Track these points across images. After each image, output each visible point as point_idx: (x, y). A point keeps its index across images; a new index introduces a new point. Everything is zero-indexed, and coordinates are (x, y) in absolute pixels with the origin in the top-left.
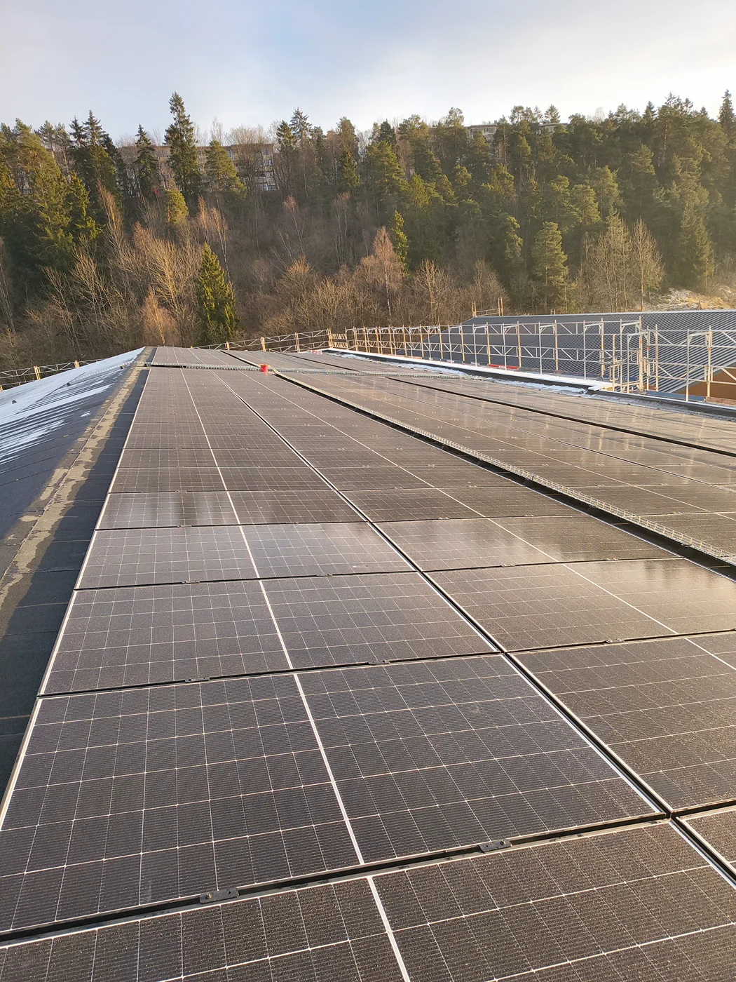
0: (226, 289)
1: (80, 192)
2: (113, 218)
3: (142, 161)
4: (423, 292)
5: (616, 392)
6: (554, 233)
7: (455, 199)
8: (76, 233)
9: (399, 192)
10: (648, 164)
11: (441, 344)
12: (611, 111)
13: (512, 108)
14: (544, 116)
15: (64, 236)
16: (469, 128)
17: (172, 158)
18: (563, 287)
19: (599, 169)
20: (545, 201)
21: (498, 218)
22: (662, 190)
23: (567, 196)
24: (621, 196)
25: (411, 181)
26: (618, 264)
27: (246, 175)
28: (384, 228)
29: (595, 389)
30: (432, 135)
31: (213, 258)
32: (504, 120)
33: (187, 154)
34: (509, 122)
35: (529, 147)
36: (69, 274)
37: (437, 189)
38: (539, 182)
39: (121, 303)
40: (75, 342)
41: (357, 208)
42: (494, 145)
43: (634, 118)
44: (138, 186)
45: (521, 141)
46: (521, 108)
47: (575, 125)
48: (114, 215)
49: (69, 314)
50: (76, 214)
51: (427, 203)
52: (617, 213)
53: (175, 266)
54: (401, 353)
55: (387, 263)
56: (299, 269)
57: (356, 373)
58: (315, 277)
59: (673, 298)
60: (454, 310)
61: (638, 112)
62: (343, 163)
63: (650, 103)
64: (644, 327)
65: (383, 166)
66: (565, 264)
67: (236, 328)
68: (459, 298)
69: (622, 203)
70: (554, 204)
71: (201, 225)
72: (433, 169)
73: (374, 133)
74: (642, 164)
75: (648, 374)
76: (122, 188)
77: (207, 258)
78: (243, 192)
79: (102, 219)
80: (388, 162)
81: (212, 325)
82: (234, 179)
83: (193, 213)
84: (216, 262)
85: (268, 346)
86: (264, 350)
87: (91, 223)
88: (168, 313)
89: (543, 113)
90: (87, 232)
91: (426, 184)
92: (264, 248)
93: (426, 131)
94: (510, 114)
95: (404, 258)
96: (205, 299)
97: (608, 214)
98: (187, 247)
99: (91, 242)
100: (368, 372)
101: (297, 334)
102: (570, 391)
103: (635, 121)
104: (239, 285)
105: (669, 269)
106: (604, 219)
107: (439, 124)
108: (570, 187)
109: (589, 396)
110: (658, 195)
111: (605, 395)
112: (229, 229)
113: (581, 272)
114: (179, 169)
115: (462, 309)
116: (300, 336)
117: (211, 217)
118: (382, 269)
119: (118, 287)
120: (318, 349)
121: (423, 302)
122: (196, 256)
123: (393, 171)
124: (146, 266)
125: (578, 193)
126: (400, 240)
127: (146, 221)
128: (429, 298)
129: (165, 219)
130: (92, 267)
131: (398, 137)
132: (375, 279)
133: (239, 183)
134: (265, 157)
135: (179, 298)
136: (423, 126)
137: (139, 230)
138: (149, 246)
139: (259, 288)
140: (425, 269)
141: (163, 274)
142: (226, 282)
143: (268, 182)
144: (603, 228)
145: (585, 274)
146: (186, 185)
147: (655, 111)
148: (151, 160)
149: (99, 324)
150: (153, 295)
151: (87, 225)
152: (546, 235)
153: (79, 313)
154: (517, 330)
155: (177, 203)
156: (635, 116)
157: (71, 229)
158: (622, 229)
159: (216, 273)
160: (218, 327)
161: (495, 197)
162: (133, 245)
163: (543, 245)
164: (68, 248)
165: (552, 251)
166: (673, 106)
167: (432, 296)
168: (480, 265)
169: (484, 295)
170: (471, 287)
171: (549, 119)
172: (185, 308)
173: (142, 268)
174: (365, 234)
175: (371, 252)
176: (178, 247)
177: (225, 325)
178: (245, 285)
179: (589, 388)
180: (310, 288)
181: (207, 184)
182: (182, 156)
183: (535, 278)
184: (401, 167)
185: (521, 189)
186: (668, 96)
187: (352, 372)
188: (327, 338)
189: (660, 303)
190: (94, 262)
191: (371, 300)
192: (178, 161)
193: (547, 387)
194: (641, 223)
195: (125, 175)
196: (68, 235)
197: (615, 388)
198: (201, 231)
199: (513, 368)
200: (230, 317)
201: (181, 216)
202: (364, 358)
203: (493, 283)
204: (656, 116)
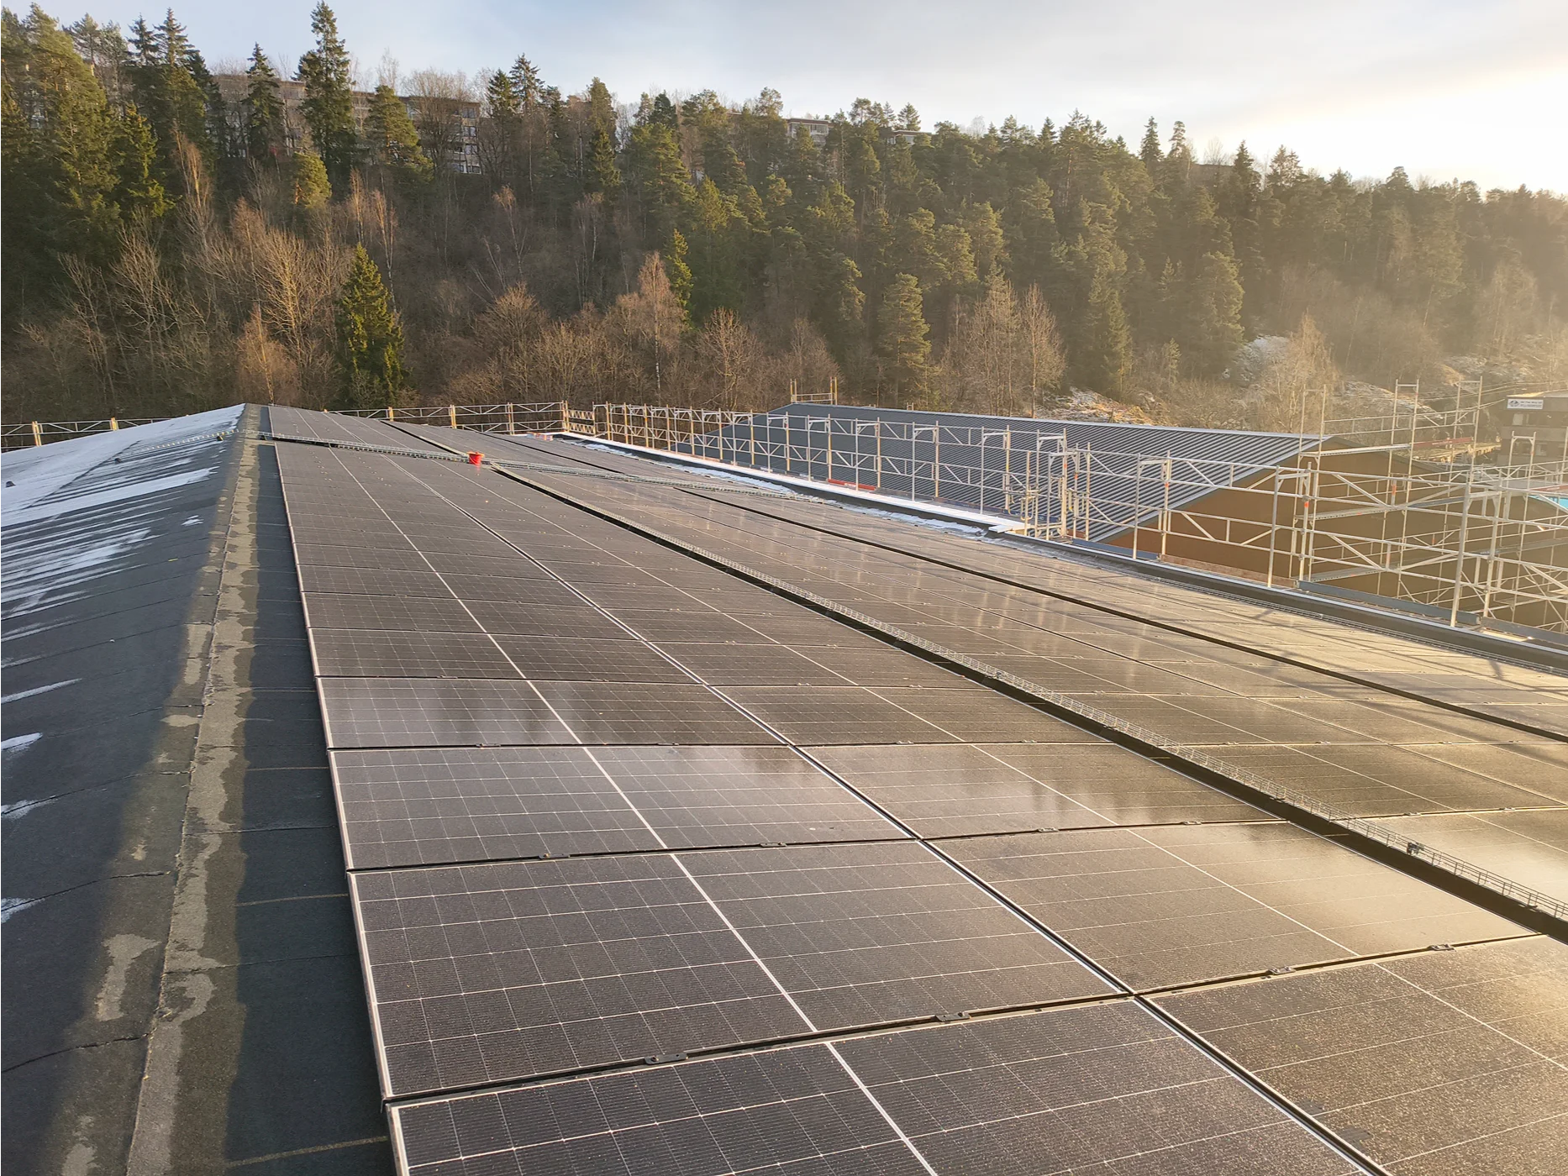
0: (389, 321)
1: (141, 138)
2: (197, 187)
3: (255, 101)
4: (713, 357)
5: (1029, 537)
6: (911, 291)
7: (767, 223)
8: (128, 203)
9: (680, 203)
10: (1045, 206)
11: (752, 442)
12: (992, 125)
13: (854, 100)
14: (897, 118)
15: (103, 205)
16: (789, 121)
17: (308, 103)
18: (923, 370)
19: (977, 205)
20: (898, 242)
21: (830, 260)
22: (1064, 246)
23: (930, 239)
24: (1006, 247)
25: (699, 187)
26: (1002, 345)
27: (433, 145)
28: (657, 255)
29: (999, 529)
30: (734, 124)
31: (371, 269)
32: (841, 116)
33: (335, 101)
34: (849, 120)
35: (877, 161)
36: (107, 270)
37: (739, 205)
38: (891, 215)
39: (200, 327)
40: (108, 386)
41: (615, 219)
42: (824, 152)
43: (1026, 138)
44: (243, 141)
45: (867, 151)
46: (867, 102)
47: (944, 137)
48: (198, 179)
49: (101, 337)
50: (130, 173)
51: (725, 224)
52: (1002, 271)
53: (302, 277)
54: (685, 449)
55: (659, 307)
56: (515, 300)
57: (625, 477)
58: (542, 317)
59: (1076, 402)
60: (759, 389)
61: (1033, 131)
62: (594, 147)
63: (1048, 120)
64: (1070, 445)
65: (656, 161)
66: (926, 337)
67: (402, 386)
68: (768, 371)
69: (1008, 258)
70: (912, 249)
71: (353, 215)
72: (734, 175)
73: (642, 109)
74: (1036, 205)
75: (1076, 514)
76: (215, 141)
77: (360, 268)
78: (425, 171)
79: (176, 186)
80: (666, 155)
81: (361, 377)
82: (413, 149)
83: (340, 193)
84: (375, 276)
85: (459, 420)
86: (454, 425)
87: (156, 191)
88: (283, 351)
89: (896, 113)
90: (148, 203)
91: (724, 196)
92: (458, 262)
93: (725, 117)
94: (850, 109)
95: (685, 302)
96: (351, 334)
97: (988, 272)
98: (326, 247)
99: (154, 222)
100: (643, 477)
101: (512, 405)
102: (960, 531)
103: (1028, 142)
104: (410, 317)
105: (1071, 360)
106: (982, 278)
107: (745, 110)
108: (935, 227)
109: (989, 540)
110: (1059, 251)
111: (1015, 540)
112: (400, 226)
113: (948, 351)
114: (319, 121)
115: (772, 388)
116: (516, 409)
117: (371, 203)
118: (650, 315)
119: (196, 300)
120: (544, 432)
121: (713, 372)
122: (340, 263)
123: (673, 170)
124: (250, 270)
125: (946, 237)
126: (680, 274)
127: (255, 198)
128: (721, 366)
129: (290, 199)
130: (152, 262)
131: (681, 120)
132: (638, 329)
133: (421, 157)
134: (465, 121)
135: (305, 329)
136: (719, 110)
137: (243, 212)
138: (258, 239)
139: (444, 324)
140: (719, 324)
141: (279, 285)
142: (390, 308)
143: (468, 161)
144: (983, 292)
145: (953, 355)
146: (328, 149)
147: (1054, 133)
148: (272, 101)
149: (157, 358)
150: (259, 318)
151: (148, 192)
152: (899, 292)
153: (119, 336)
154: (877, 430)
155: (313, 176)
156: (1028, 136)
157: (117, 195)
158: (1008, 296)
159: (374, 293)
160: (371, 382)
161: (826, 228)
162: (229, 233)
163: (895, 305)
164: (111, 227)
165: (907, 316)
166: (1079, 128)
167: (727, 363)
168: (801, 326)
169: (806, 370)
170: (787, 357)
171: (904, 124)
172: (314, 345)
173: (243, 274)
174: (625, 257)
175: (634, 287)
176: (310, 246)
177: (382, 379)
178: (422, 317)
179: (990, 528)
180: (532, 333)
181: (365, 152)
182: (327, 101)
183: (880, 352)
184: (683, 164)
185: (864, 222)
186: (1073, 114)
187: (618, 475)
188: (558, 416)
189: (1058, 408)
190: (157, 256)
191: (629, 361)
192: (319, 109)
193: (924, 522)
194: (1035, 290)
195: (222, 120)
196: (112, 205)
197: (1028, 530)
198: (351, 225)
199: (868, 488)
200: (394, 367)
201: (318, 195)
202: (623, 453)
203: (820, 353)
204: (1057, 139)
